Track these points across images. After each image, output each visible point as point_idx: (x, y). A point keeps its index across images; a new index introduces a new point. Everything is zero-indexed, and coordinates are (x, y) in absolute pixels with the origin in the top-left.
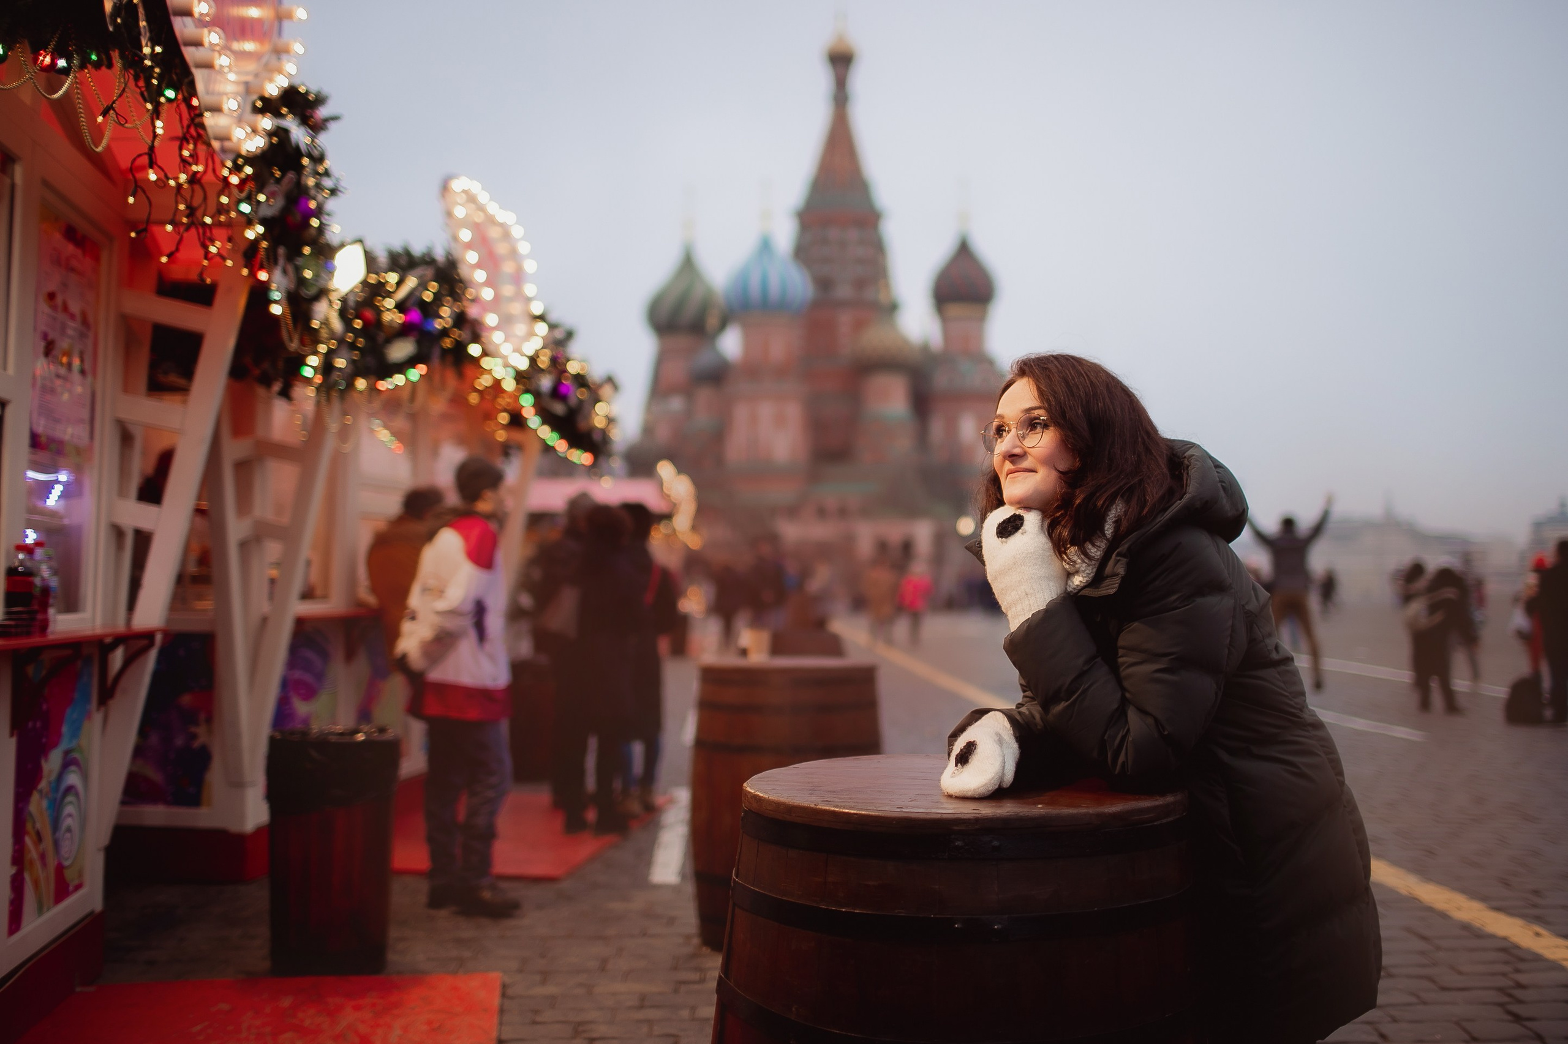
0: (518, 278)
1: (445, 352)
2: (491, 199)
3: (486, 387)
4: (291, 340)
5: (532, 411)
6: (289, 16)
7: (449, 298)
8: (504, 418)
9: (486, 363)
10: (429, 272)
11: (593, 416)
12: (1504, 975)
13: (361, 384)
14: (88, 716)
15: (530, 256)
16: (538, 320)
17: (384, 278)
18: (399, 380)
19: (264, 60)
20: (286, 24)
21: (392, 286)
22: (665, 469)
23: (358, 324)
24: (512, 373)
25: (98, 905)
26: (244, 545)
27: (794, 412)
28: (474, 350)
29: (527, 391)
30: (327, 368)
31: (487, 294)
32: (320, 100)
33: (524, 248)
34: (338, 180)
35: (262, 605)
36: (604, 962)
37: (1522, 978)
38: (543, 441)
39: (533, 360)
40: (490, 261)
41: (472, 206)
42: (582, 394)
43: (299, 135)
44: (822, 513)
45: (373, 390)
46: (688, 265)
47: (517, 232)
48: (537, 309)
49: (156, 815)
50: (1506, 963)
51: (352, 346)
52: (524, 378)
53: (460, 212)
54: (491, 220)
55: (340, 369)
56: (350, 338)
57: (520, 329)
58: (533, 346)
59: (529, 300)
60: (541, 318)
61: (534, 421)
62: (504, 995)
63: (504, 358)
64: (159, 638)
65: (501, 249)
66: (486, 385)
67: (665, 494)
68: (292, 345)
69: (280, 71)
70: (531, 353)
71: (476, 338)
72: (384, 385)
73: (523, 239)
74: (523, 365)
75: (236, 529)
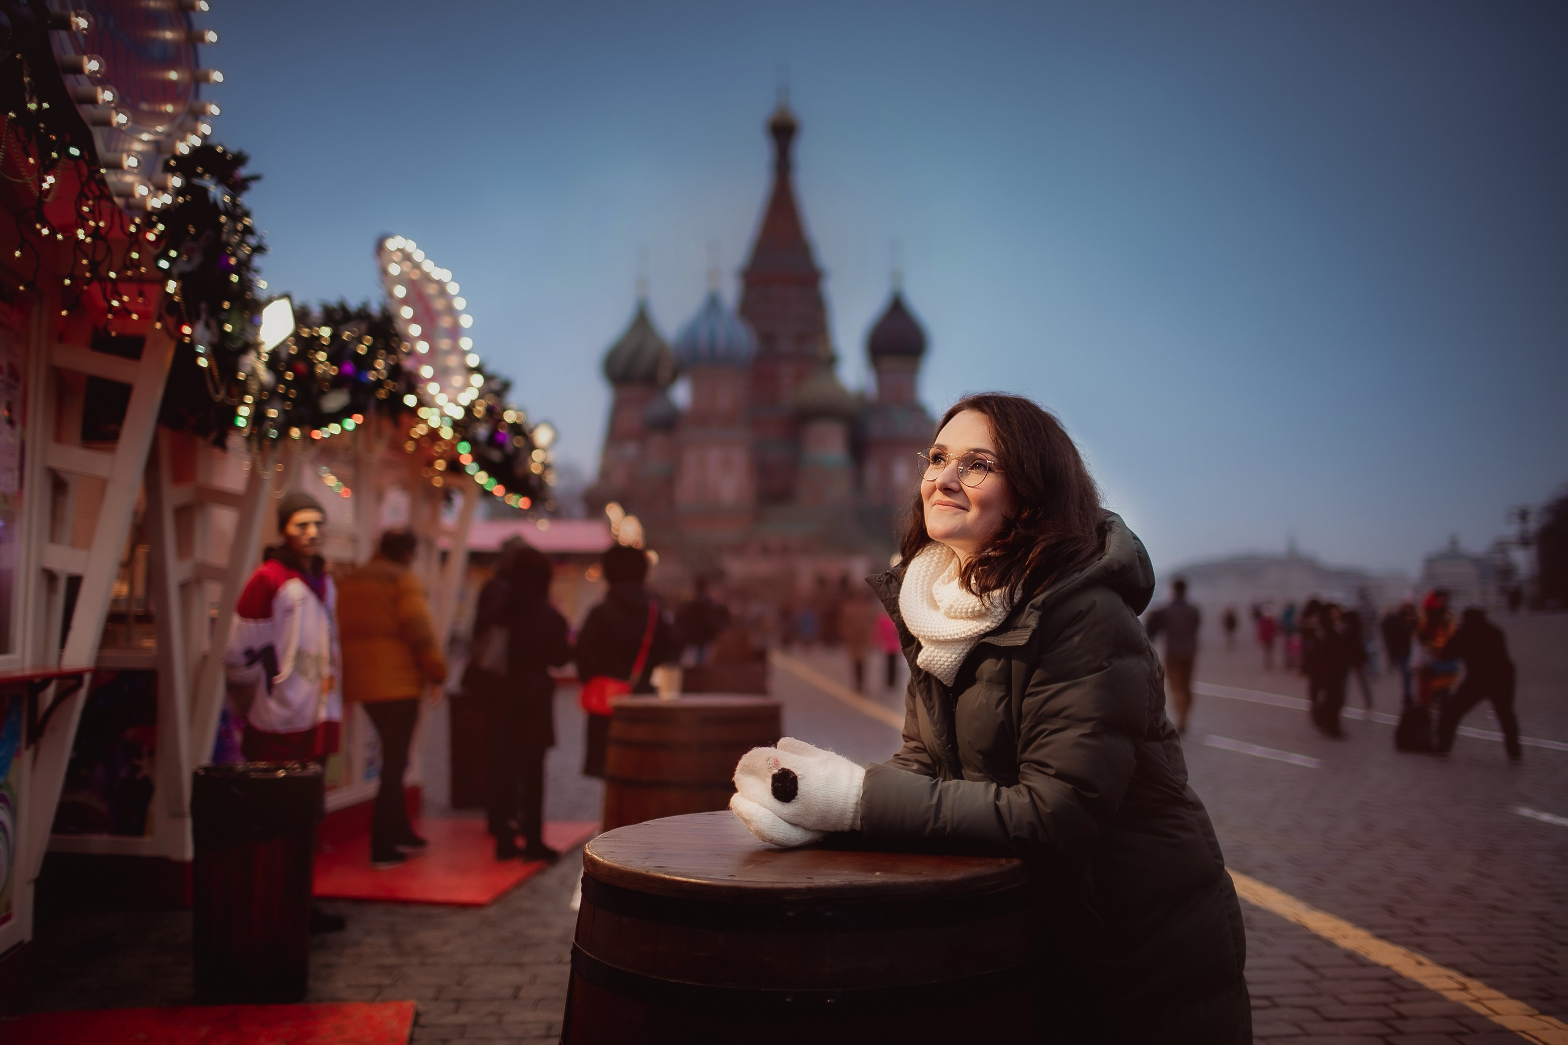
0: (455, 332)
1: (381, 403)
2: (426, 257)
3: (422, 435)
4: (217, 392)
5: (470, 457)
6: (206, 79)
7: (383, 351)
8: (440, 465)
9: (423, 412)
10: (364, 327)
11: (530, 462)
12: (1386, 1005)
13: (295, 433)
14: (18, 754)
15: (466, 311)
16: (474, 372)
17: (317, 332)
18: (334, 429)
19: (178, 121)
20: (204, 88)
21: (326, 340)
22: (614, 512)
23: (289, 376)
24: (450, 422)
25: (27, 935)
26: (184, 587)
27: (740, 458)
28: (410, 400)
29: (463, 439)
30: (258, 418)
31: (423, 347)
32: (240, 159)
33: (460, 304)
34: (261, 238)
35: (203, 642)
36: (518, 989)
37: (1404, 1009)
38: (481, 487)
39: (469, 410)
40: (426, 316)
41: (409, 264)
42: (518, 442)
43: (218, 193)
44: (766, 551)
45: (307, 438)
46: (642, 321)
47: (453, 288)
48: (473, 361)
49: (100, 843)
50: (1388, 993)
51: (284, 397)
52: (460, 426)
53: (394, 270)
54: (427, 277)
55: (272, 419)
56: (282, 389)
57: (457, 380)
58: (468, 396)
59: (465, 353)
60: (478, 370)
61: (472, 468)
62: (416, 1024)
63: (440, 408)
64: (87, 678)
65: (439, 304)
66: (421, 433)
67: (613, 534)
68: (218, 396)
69: (194, 132)
70: (466, 403)
71: (412, 390)
72: (317, 434)
73: (459, 295)
74: (459, 414)
75: (176, 571)
